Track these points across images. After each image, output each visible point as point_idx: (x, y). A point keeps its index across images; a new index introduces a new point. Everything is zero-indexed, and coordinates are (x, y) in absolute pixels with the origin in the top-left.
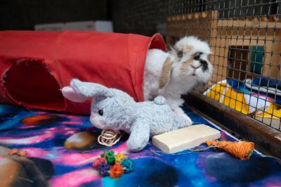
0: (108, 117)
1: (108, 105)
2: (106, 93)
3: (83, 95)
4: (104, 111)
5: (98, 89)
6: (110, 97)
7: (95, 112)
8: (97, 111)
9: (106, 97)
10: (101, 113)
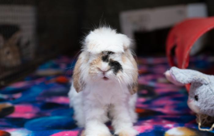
0: (202, 103)
1: (203, 92)
2: (202, 81)
3: (179, 82)
4: (199, 97)
5: (194, 77)
6: (206, 84)
7: (192, 97)
8: (194, 96)
9: (202, 85)
10: (196, 98)
